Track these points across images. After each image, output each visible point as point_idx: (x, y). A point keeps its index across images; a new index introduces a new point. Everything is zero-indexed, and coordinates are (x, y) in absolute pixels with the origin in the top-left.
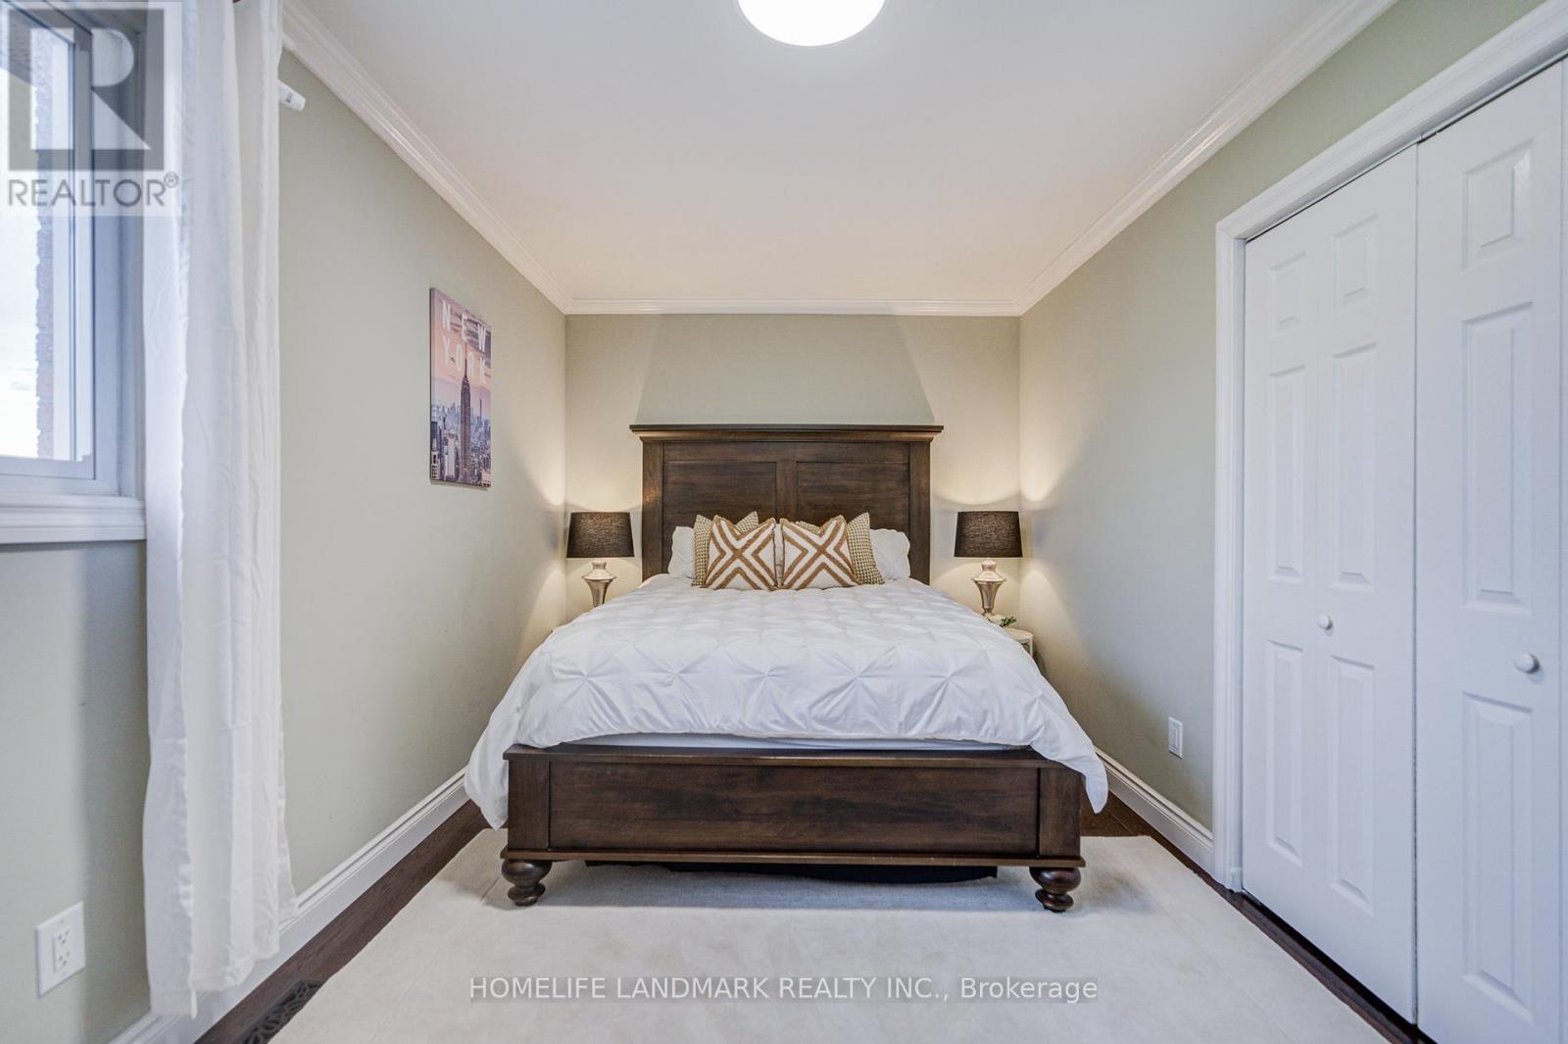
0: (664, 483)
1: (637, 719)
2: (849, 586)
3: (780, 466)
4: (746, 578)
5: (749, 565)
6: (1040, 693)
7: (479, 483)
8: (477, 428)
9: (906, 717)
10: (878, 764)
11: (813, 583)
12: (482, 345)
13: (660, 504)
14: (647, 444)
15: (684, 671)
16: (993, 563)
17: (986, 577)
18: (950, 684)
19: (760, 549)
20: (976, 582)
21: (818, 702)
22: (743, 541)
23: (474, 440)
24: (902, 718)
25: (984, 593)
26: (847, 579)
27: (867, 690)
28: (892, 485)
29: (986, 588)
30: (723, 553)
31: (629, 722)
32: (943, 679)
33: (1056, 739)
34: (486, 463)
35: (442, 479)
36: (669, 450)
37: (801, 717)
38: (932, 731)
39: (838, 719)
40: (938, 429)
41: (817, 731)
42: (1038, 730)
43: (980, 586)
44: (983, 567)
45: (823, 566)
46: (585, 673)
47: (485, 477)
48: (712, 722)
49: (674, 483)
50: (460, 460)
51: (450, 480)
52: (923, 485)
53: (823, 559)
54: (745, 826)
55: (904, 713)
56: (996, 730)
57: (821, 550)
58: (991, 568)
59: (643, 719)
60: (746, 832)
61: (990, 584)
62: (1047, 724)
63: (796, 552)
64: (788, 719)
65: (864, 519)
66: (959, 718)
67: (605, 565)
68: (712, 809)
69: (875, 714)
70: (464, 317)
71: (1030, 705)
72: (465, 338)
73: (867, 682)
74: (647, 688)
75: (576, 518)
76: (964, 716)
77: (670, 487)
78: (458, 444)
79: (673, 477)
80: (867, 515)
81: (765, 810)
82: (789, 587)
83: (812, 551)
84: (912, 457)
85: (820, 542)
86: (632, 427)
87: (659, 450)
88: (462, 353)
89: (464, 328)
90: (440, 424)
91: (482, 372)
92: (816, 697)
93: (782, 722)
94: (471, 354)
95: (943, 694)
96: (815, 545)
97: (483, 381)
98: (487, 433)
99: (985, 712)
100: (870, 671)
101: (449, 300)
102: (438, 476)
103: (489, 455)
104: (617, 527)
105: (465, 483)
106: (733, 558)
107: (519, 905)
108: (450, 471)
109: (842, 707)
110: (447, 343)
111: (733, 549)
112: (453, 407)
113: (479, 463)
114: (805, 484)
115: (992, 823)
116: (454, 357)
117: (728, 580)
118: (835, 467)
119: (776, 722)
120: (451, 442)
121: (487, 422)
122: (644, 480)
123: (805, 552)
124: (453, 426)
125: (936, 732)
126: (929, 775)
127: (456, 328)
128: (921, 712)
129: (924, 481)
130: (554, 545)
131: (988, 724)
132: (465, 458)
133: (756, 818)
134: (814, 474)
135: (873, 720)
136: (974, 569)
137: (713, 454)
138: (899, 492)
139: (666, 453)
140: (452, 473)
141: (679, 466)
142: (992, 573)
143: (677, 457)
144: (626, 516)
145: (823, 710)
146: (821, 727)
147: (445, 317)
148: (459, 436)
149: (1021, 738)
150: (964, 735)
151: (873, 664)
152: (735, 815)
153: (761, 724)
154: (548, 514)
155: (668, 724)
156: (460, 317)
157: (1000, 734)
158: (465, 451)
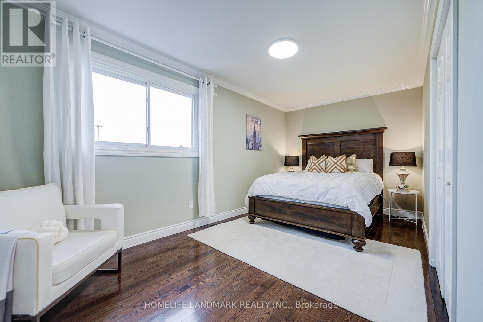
0: (307, 149)
1: (267, 192)
2: (343, 173)
3: (335, 143)
4: (316, 170)
5: (317, 167)
6: (354, 195)
7: (258, 149)
8: (258, 139)
9: (317, 197)
10: (312, 207)
11: (333, 172)
12: (259, 122)
13: (306, 154)
14: (303, 140)
15: (276, 184)
16: (405, 169)
17: (401, 173)
18: (329, 190)
19: (320, 163)
20: (398, 174)
21: (300, 192)
22: (316, 161)
23: (257, 141)
24: (316, 197)
25: (401, 178)
26: (343, 171)
27: (310, 190)
28: (370, 146)
29: (402, 176)
30: (312, 164)
31: (266, 192)
32: (327, 189)
33: (355, 206)
34: (261, 146)
35: (249, 149)
36: (308, 141)
37: (296, 194)
38: (323, 200)
39: (303, 196)
40: (386, 128)
41: (298, 198)
42: (349, 203)
43: (399, 176)
44: (401, 170)
45: (336, 167)
46: (261, 183)
47: (260, 148)
48: (279, 194)
49: (309, 149)
50: (253, 146)
51: (250, 149)
52: (381, 145)
53: (336, 165)
54: (286, 216)
55: (317, 195)
56: (338, 202)
57: (336, 163)
58: (403, 170)
59: (268, 192)
60: (286, 217)
61: (403, 175)
62: (353, 202)
63: (329, 164)
64: (293, 195)
65: (355, 156)
66: (330, 198)
67: (293, 168)
68: (281, 212)
69: (311, 196)
70: (254, 118)
71: (350, 197)
72: (254, 122)
73: (311, 189)
74: (269, 186)
75: (286, 157)
76: (331, 198)
77: (308, 150)
78: (253, 142)
79: (309, 147)
80: (356, 154)
81: (290, 213)
82: (327, 172)
83: (333, 163)
84: (376, 137)
85: (335, 161)
86: (299, 136)
87: (306, 141)
88: (254, 125)
89: (254, 120)
90: (248, 139)
91: (259, 128)
92: (299, 190)
93: (292, 195)
94: (256, 125)
95: (327, 193)
96: (334, 162)
97: (259, 130)
98: (261, 140)
99: (336, 198)
100: (311, 186)
101: (250, 116)
102: (248, 148)
103: (261, 144)
104: (294, 159)
105: (255, 149)
106: (314, 165)
107: (251, 223)
108: (251, 147)
109: (304, 193)
110: (250, 124)
111: (314, 163)
112: (251, 135)
113: (258, 146)
114: (343, 147)
115: (339, 225)
116: (252, 126)
117: (312, 170)
118: (351, 142)
119: (291, 195)
120: (251, 142)
121: (260, 138)
122: (302, 148)
123: (331, 164)
124: (252, 139)
125: (325, 201)
126: (324, 211)
127: (252, 121)
128: (321, 196)
129: (381, 144)
130: (282, 163)
131: (337, 200)
132: (255, 145)
133: (288, 214)
134: (345, 144)
135: (310, 197)
136: (398, 170)
137: (318, 141)
138: (372, 148)
139: (307, 141)
140: (251, 148)
141: (311, 145)
142: (404, 171)
143: (310, 143)
144: (298, 157)
145: (300, 193)
146: (299, 197)
147: (250, 119)
148: (253, 141)
149: (344, 205)
150: (331, 203)
151: (313, 184)
152: (284, 213)
153: (288, 195)
154: (281, 157)
155: (272, 194)
156: (253, 119)
157: (339, 203)
158: (255, 143)
